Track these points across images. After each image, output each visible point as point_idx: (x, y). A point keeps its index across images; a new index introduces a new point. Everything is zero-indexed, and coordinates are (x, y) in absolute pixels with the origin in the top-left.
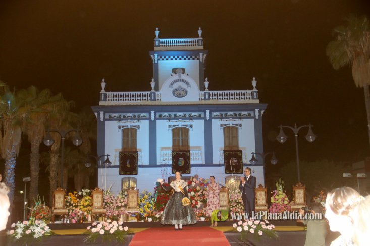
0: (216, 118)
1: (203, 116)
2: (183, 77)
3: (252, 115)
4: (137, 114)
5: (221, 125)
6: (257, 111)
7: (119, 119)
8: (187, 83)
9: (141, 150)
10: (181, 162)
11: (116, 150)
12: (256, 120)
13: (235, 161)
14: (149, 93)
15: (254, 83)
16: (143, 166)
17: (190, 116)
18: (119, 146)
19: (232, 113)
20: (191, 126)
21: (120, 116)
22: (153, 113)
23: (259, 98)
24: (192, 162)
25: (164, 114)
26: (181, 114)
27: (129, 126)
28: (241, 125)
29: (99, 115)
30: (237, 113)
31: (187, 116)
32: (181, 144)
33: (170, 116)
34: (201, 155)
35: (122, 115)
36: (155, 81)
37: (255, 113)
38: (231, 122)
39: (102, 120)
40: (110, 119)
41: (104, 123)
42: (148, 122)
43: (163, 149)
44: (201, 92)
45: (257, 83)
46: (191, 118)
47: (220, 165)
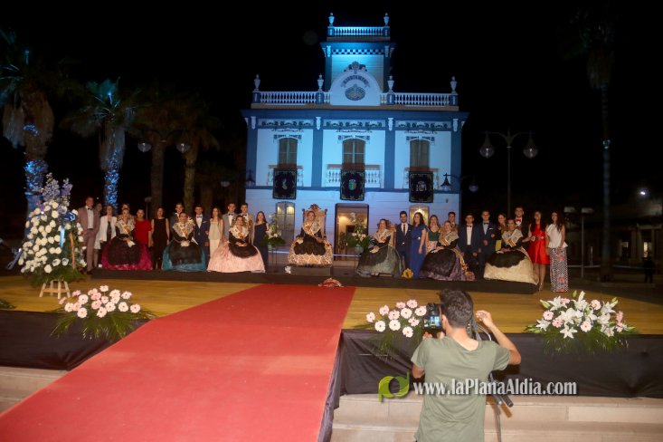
0: (400, 128)
1: (384, 125)
2: (360, 73)
3: (449, 126)
4: (298, 121)
5: (408, 138)
6: (455, 121)
7: (275, 127)
8: (365, 82)
9: (301, 167)
10: (352, 185)
11: (270, 166)
12: (453, 133)
13: (423, 186)
14: (315, 93)
15: (453, 85)
16: (303, 188)
17: (367, 124)
18: (275, 162)
19: (422, 123)
20: (368, 138)
21: (276, 123)
22: (318, 119)
23: (459, 103)
24: (367, 185)
25: (333, 122)
26: (356, 122)
27: (288, 137)
28: (433, 139)
29: (250, 120)
30: (430, 123)
31: (364, 125)
32: (354, 162)
33: (341, 124)
34: (379, 175)
35: (279, 121)
36: (323, 78)
37: (452, 124)
38: (420, 135)
39: (254, 128)
40: (264, 126)
41: (255, 132)
42: (312, 130)
43: (330, 166)
44: (383, 94)
45: (457, 85)
46: (368, 128)
47: (403, 191)
